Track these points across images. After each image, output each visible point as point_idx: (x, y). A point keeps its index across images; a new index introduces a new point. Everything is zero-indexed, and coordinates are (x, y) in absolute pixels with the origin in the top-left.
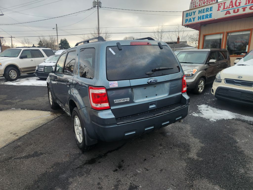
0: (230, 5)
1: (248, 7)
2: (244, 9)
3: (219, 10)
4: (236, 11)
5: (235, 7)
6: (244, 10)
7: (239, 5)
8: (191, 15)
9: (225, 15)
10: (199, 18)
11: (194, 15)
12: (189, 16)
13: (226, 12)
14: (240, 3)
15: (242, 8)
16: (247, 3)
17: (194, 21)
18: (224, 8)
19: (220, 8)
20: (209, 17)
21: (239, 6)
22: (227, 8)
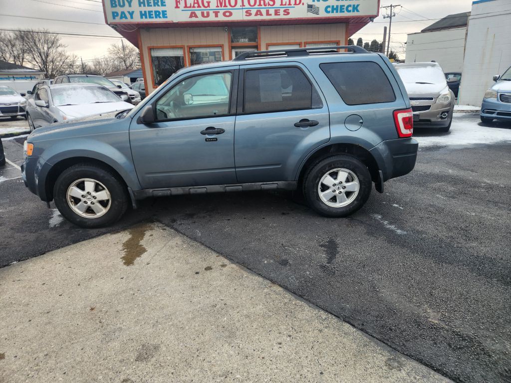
0: (194, 3)
1: (222, 12)
2: (216, 14)
3: (177, 7)
4: (205, 15)
5: (203, 8)
6: (216, 16)
7: (209, 6)
8: (122, 4)
9: (190, 17)
10: (142, 15)
11: (130, 6)
12: (118, 7)
13: (189, 13)
14: (209, 3)
15: (214, 12)
16: (219, 5)
17: (132, 18)
18: (186, 6)
19: (178, 3)
20: (161, 15)
21: (208, 8)
22: (190, 7)
